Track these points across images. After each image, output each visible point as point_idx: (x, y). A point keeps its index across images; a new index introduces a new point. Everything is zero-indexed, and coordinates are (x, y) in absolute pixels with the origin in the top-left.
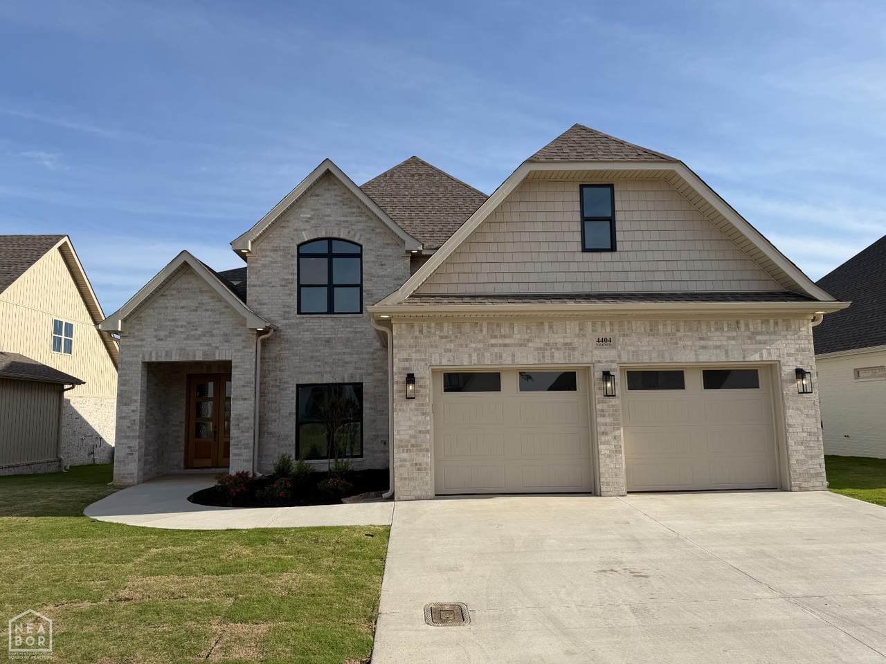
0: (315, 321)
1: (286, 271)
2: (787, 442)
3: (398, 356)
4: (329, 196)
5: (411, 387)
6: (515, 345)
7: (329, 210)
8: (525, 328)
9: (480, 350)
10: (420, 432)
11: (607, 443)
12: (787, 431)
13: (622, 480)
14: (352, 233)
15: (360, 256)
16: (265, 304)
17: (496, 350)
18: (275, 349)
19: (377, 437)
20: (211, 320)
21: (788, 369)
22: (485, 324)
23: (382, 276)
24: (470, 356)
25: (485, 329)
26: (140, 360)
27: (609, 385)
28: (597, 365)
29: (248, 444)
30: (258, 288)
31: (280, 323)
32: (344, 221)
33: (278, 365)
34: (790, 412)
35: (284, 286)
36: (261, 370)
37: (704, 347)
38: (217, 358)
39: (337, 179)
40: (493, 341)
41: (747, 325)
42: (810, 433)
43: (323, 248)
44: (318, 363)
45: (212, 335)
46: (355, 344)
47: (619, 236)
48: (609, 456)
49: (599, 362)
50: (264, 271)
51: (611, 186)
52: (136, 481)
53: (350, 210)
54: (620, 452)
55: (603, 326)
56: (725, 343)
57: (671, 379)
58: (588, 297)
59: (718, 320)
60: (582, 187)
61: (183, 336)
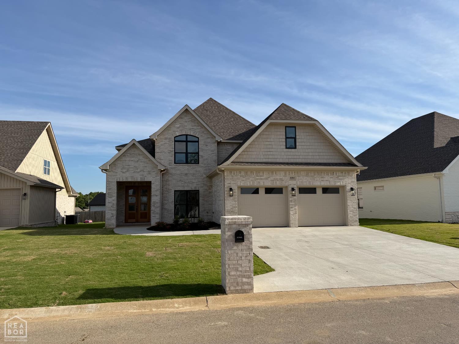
0: (181, 166)
1: (170, 147)
2: (347, 211)
3: (227, 182)
4: (187, 118)
5: (231, 192)
6: (264, 179)
7: (187, 124)
8: (267, 173)
9: (253, 180)
10: (234, 207)
11: (292, 211)
12: (347, 207)
13: (297, 222)
14: (195, 133)
15: (198, 142)
16: (162, 160)
17: (259, 180)
18: (166, 177)
19: (205, 210)
20: (143, 166)
21: (348, 188)
22: (255, 172)
23: (207, 150)
24: (250, 182)
25: (255, 174)
26: (116, 181)
27: (294, 192)
28: (290, 186)
29: (158, 213)
30: (159, 154)
31: (169, 167)
32: (192, 128)
33: (167, 183)
34: (348, 201)
35: (169, 153)
36: (162, 185)
37: (322, 180)
38: (146, 180)
39: (190, 112)
40: (257, 178)
41: (336, 174)
42: (354, 208)
43: (184, 138)
44: (183, 183)
45: (144, 172)
46: (196, 176)
47: (297, 144)
48: (293, 215)
49: (291, 185)
50: (162, 147)
51: (295, 127)
52: (115, 227)
53: (194, 124)
54: (296, 213)
55: (292, 173)
56: (329, 179)
57: (312, 190)
58: (288, 164)
59: (327, 172)
60: (286, 127)
61: (132, 171)
